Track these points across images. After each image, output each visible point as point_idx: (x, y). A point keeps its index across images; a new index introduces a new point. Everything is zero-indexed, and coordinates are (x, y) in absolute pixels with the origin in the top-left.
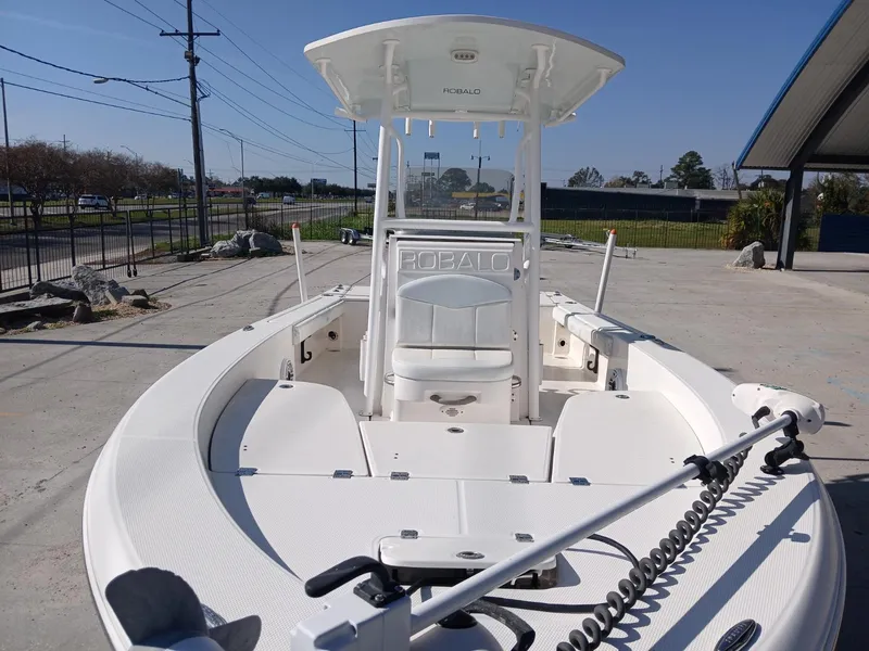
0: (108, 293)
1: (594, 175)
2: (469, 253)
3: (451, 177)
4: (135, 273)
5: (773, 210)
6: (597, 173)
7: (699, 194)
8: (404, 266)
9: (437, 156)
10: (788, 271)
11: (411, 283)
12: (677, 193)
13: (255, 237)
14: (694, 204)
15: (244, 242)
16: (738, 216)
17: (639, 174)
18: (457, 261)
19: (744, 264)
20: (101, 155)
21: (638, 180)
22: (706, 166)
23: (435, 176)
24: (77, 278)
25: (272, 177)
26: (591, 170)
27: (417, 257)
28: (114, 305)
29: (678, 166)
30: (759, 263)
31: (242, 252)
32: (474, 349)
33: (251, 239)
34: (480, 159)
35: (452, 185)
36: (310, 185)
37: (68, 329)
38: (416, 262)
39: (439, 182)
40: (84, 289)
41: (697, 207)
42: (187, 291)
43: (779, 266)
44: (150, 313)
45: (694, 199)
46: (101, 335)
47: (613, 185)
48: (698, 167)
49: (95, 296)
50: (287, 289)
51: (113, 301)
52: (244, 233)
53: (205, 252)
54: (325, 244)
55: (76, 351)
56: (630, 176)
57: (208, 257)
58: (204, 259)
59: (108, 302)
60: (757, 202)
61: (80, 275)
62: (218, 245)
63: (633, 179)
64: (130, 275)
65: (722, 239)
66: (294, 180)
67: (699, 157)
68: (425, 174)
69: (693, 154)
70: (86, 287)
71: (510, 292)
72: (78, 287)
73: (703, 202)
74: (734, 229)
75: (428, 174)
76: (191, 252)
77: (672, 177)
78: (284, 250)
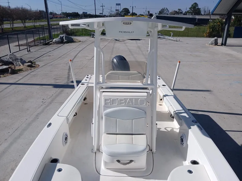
0: (20, 63)
1: (166, 10)
2: (130, 99)
3: (124, 11)
4: (30, 51)
5: (221, 25)
6: (167, 9)
7: (197, 17)
8: (106, 104)
9: (119, 4)
10: (225, 46)
11: (109, 110)
12: (191, 16)
13: (65, 37)
14: (196, 20)
15: (62, 38)
16: (210, 27)
17: (179, 10)
18: (125, 102)
19: (212, 44)
20: (19, 9)
21: (179, 11)
22: (199, 7)
23: (120, 11)
24: (10, 58)
25: (71, 12)
26: (165, 9)
27: (110, 100)
28: (22, 67)
29: (191, 7)
30: (216, 43)
31: (62, 42)
32: (132, 134)
33: (64, 38)
34: (133, 7)
35: (125, 13)
36: (82, 14)
37: (7, 77)
38: (110, 102)
39: (121, 12)
40: (12, 61)
41: (197, 21)
42: (45, 58)
43: (222, 44)
44: (33, 69)
45: (196, 18)
46: (17, 80)
47: (171, 13)
48: (197, 7)
49: (16, 63)
50: (75, 57)
51: (22, 65)
52: (62, 36)
53: (51, 42)
54: (87, 37)
55: (9, 88)
56: (177, 10)
57: (52, 44)
58: (51, 44)
59: (20, 65)
60: (216, 23)
61: (11, 57)
62: (54, 40)
63: (178, 11)
64: (28, 52)
65: (205, 34)
66: (77, 13)
67: (197, 4)
68: (116, 10)
69: (196, 3)
70: (13, 61)
71: (145, 112)
72: (11, 60)
73: (199, 19)
74: (208, 31)
75: (117, 10)
76: (46, 42)
77: (189, 10)
78: (74, 41)
